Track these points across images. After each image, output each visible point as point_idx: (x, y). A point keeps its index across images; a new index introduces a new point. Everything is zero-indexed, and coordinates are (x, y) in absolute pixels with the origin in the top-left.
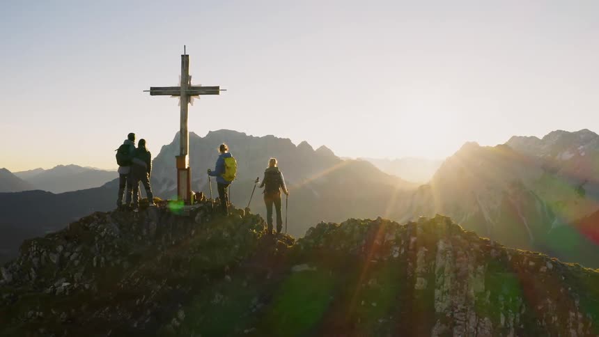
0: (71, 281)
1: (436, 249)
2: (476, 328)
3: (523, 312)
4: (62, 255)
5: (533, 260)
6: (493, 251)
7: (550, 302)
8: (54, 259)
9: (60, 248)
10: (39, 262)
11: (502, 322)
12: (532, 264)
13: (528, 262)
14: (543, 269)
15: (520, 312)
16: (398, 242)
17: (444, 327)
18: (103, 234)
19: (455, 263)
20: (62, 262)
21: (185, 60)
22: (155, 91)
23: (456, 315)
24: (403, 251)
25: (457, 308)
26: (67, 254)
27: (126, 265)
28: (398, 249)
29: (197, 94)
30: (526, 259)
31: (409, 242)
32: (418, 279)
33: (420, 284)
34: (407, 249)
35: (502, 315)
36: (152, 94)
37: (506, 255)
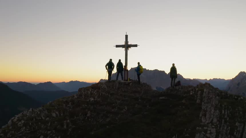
0: (94, 98)
1: (204, 91)
2: (214, 113)
3: (231, 110)
4: (91, 92)
5: (236, 96)
6: (223, 93)
7: (240, 108)
8: (89, 93)
9: (90, 90)
10: (85, 94)
11: (223, 112)
12: (236, 97)
13: (235, 97)
14: (239, 99)
15: (230, 110)
16: (192, 90)
17: (204, 112)
18: (102, 87)
19: (208, 94)
20: (91, 94)
21: (127, 36)
22: (117, 46)
23: (208, 109)
24: (193, 93)
25: (208, 107)
26: (92, 92)
27: (110, 96)
28: (192, 92)
29: (130, 47)
30: (234, 96)
31: (196, 90)
32: (198, 100)
33: (198, 101)
34: (195, 92)
35: (223, 110)
36: (116, 47)
37: (227, 95)
